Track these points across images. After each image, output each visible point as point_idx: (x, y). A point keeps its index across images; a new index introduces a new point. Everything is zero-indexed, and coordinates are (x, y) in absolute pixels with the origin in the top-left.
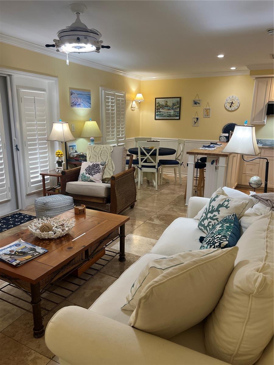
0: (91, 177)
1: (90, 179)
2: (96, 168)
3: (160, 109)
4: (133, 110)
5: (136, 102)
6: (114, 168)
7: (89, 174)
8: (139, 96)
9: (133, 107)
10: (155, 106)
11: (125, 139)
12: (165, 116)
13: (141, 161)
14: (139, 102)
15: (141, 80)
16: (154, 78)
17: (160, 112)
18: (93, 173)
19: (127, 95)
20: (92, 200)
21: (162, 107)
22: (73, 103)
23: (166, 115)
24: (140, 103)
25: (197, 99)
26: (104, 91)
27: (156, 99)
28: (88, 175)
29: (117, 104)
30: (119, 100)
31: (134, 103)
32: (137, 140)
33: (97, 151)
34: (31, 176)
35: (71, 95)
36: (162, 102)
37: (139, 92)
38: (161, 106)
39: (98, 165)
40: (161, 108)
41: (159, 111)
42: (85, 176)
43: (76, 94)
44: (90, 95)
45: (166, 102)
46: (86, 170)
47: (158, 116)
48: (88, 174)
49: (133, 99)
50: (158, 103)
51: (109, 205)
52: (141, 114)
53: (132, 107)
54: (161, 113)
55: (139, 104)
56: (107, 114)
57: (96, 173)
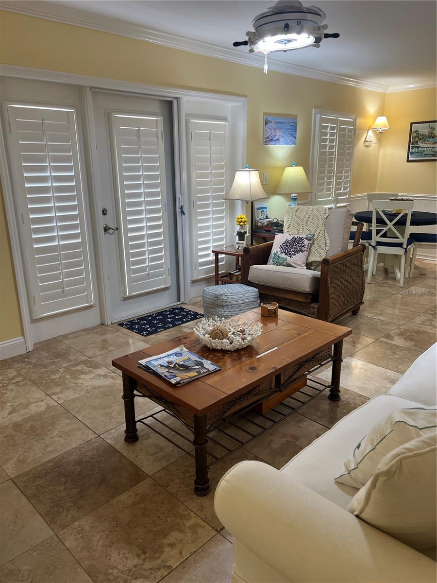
0: (288, 258)
1: (287, 262)
2: (298, 243)
3: (419, 143)
4: (367, 146)
5: (375, 132)
6: (328, 245)
7: (286, 254)
8: (382, 122)
9: (368, 141)
10: (410, 137)
11: (350, 196)
12: (427, 155)
13: (377, 235)
14: (380, 131)
15: (387, 92)
16: (412, 86)
17: (418, 147)
18: (293, 252)
19: (359, 121)
20: (289, 297)
21: (424, 138)
22: (268, 138)
23: (430, 153)
24: (381, 133)
26: (320, 116)
27: (412, 124)
28: (283, 255)
29: (341, 136)
30: (344, 129)
31: (371, 133)
32: (371, 198)
33: (302, 216)
34: (200, 254)
35: (266, 124)
36: (424, 129)
37: (381, 112)
38: (420, 137)
39: (302, 239)
40: (420, 140)
41: (416, 145)
42: (279, 257)
43: (273, 123)
44: (296, 123)
45: (432, 128)
46: (282, 248)
47: (414, 155)
48: (284, 253)
49: (370, 126)
50: (416, 131)
51: (315, 305)
52: (381, 152)
53: (365, 141)
54: (420, 149)
55: (381, 135)
56: (322, 154)
57: (298, 253)
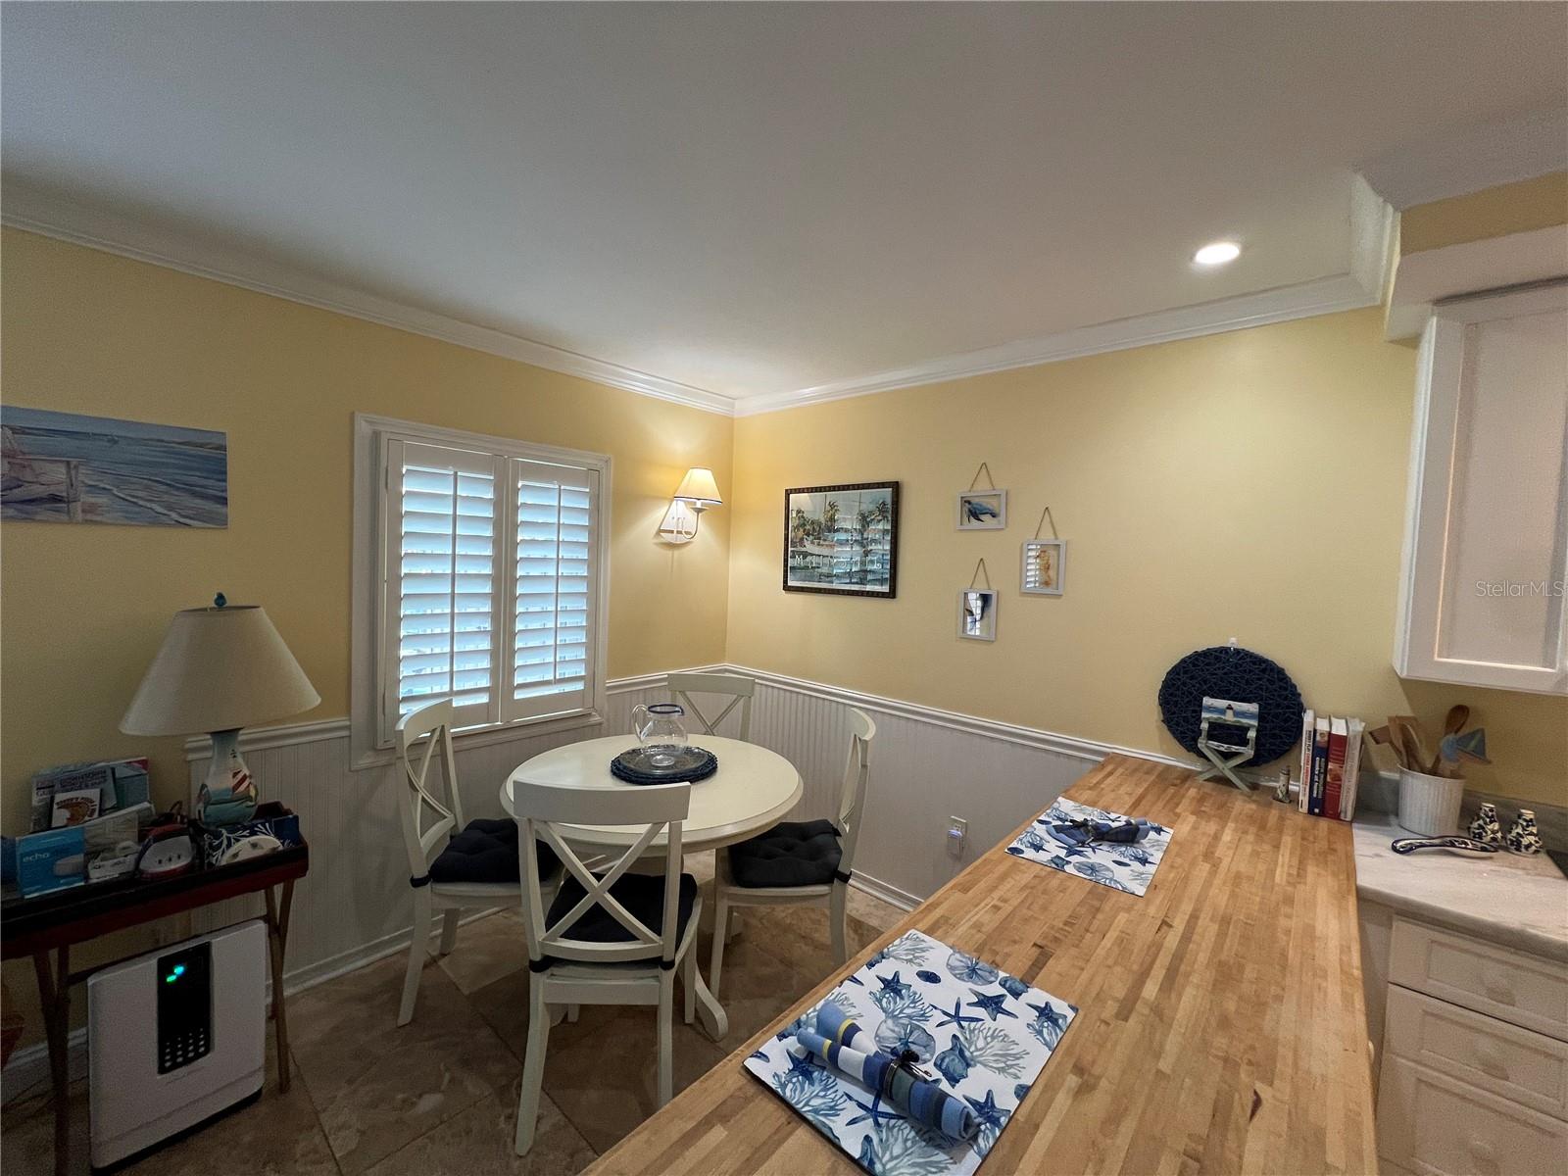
3: (806, 543)
4: (671, 545)
8: (700, 480)
9: (671, 532)
10: (787, 528)
14: (699, 505)
15: (735, 414)
17: (805, 555)
21: (815, 531)
23: (832, 571)
25: (983, 487)
27: (788, 493)
31: (679, 505)
36: (814, 508)
38: (808, 527)
40: (808, 535)
41: (800, 549)
45: (832, 506)
47: (798, 574)
49: (676, 489)
50: (798, 512)
53: (661, 530)
54: (809, 558)
